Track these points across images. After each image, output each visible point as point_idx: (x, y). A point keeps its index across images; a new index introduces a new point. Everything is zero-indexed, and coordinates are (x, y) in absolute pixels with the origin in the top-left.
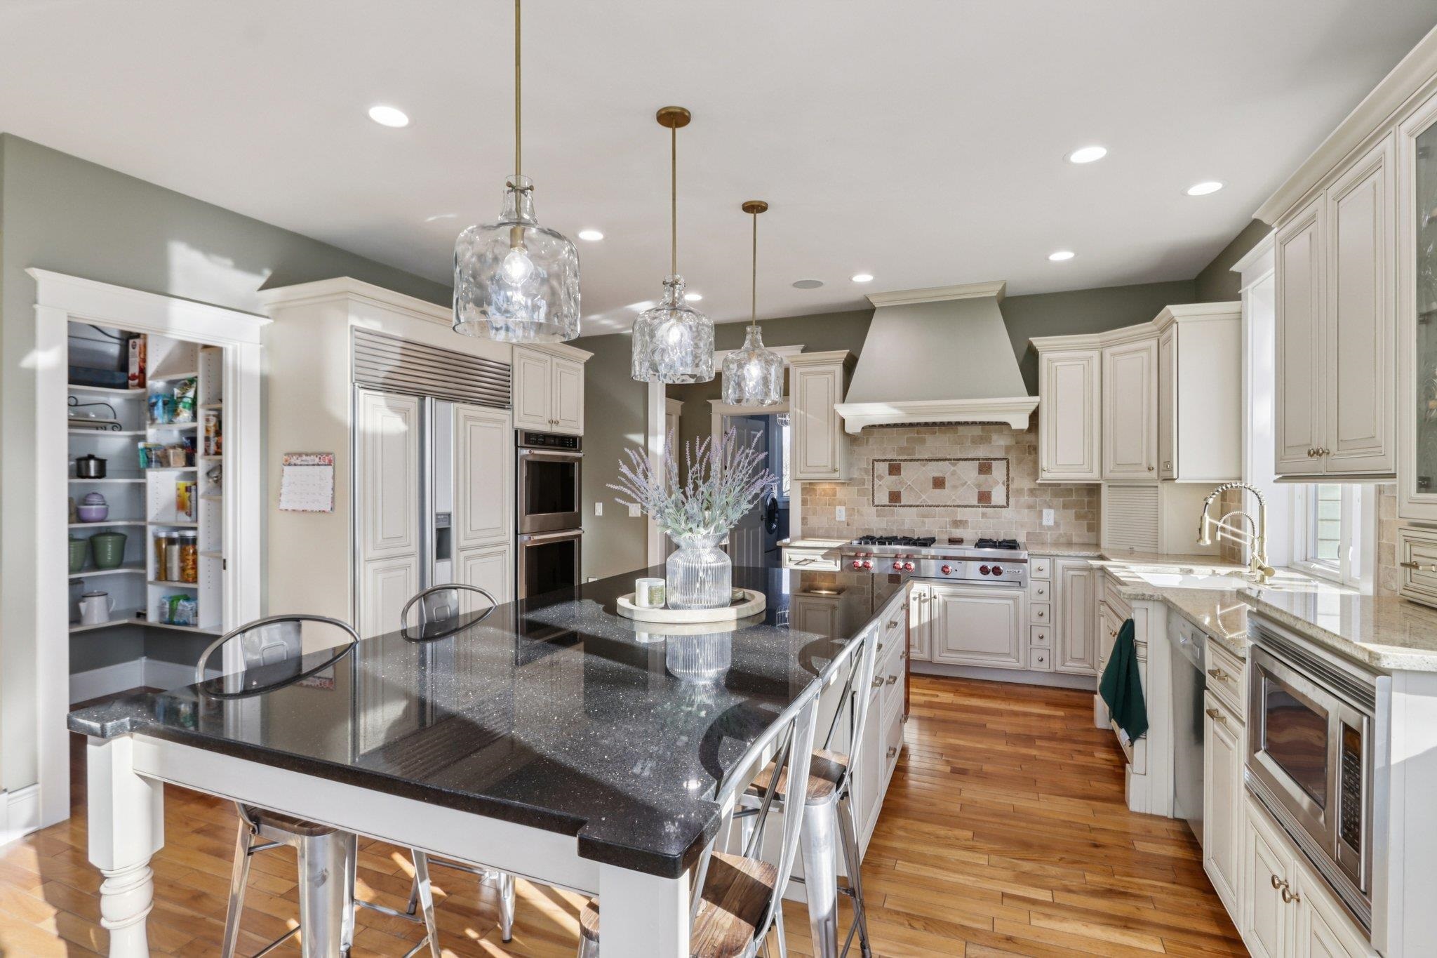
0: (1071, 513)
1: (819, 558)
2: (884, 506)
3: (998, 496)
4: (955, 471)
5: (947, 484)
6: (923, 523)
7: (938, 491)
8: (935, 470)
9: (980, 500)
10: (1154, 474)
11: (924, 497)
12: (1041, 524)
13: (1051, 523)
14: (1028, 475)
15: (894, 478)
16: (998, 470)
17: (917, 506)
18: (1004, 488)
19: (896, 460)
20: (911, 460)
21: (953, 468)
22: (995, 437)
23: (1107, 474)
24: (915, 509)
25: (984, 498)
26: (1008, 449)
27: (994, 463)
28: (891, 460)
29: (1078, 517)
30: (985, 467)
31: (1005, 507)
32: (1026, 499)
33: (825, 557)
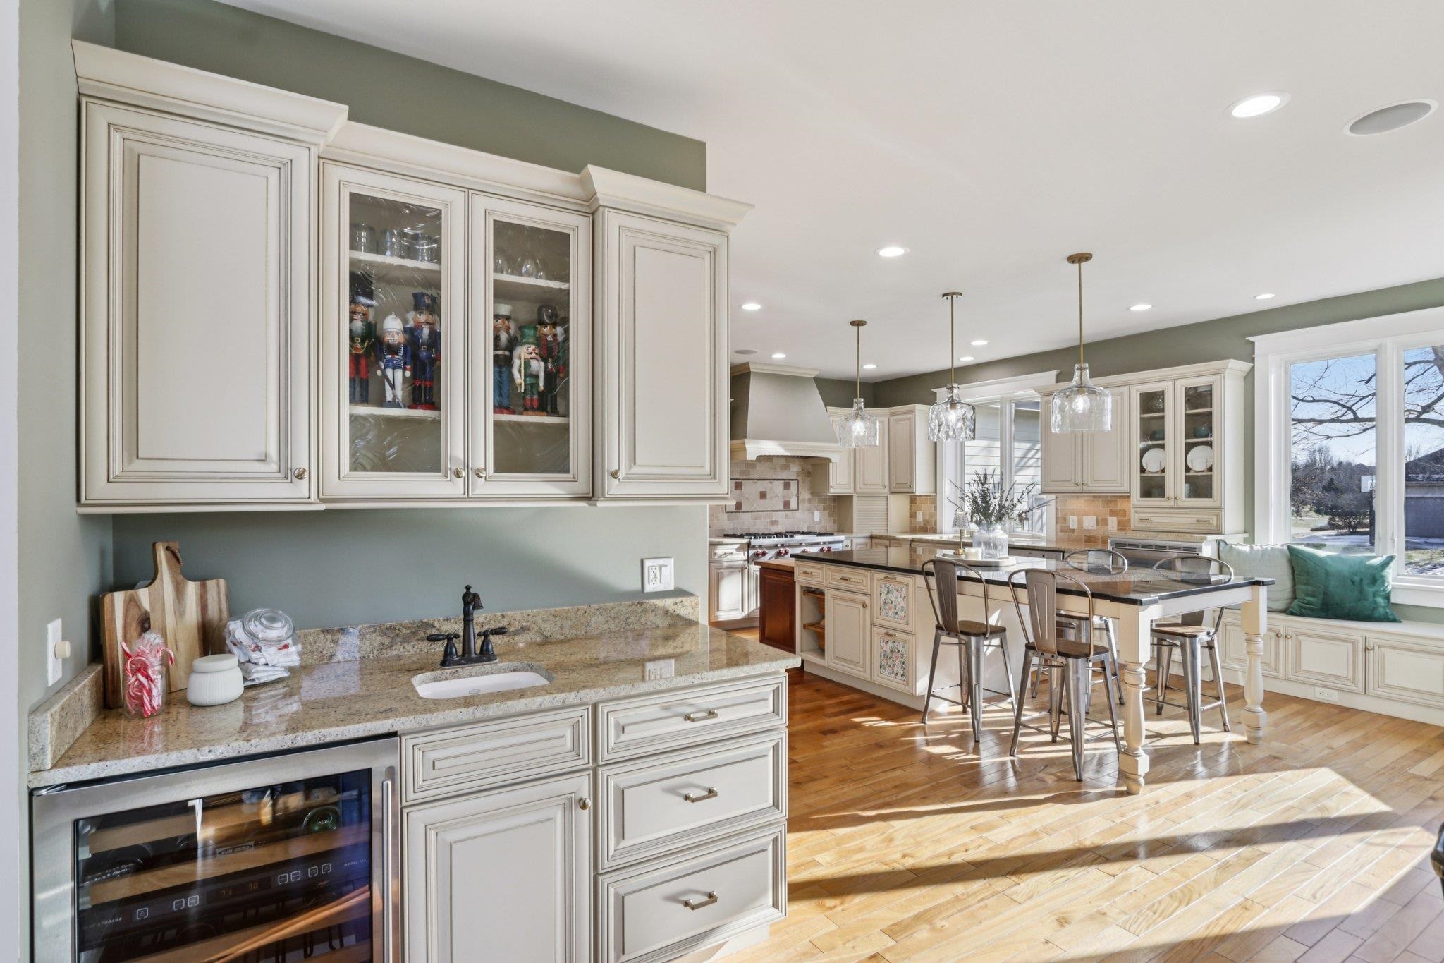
0: (827, 513)
1: (734, 551)
2: (732, 512)
3: (793, 505)
4: (772, 487)
5: (768, 497)
6: (755, 523)
7: (762, 501)
8: (762, 486)
9: (784, 507)
10: (887, 490)
11: (755, 505)
12: (813, 520)
13: (818, 520)
14: (808, 490)
15: (738, 492)
16: (793, 485)
17: (752, 512)
18: (796, 499)
19: (739, 479)
20: (749, 480)
21: (771, 485)
22: (792, 465)
23: (858, 490)
24: (750, 513)
25: (787, 504)
26: (798, 473)
27: (792, 482)
28: (737, 479)
29: (830, 515)
30: (787, 486)
31: (796, 511)
32: (807, 505)
33: (738, 550)
